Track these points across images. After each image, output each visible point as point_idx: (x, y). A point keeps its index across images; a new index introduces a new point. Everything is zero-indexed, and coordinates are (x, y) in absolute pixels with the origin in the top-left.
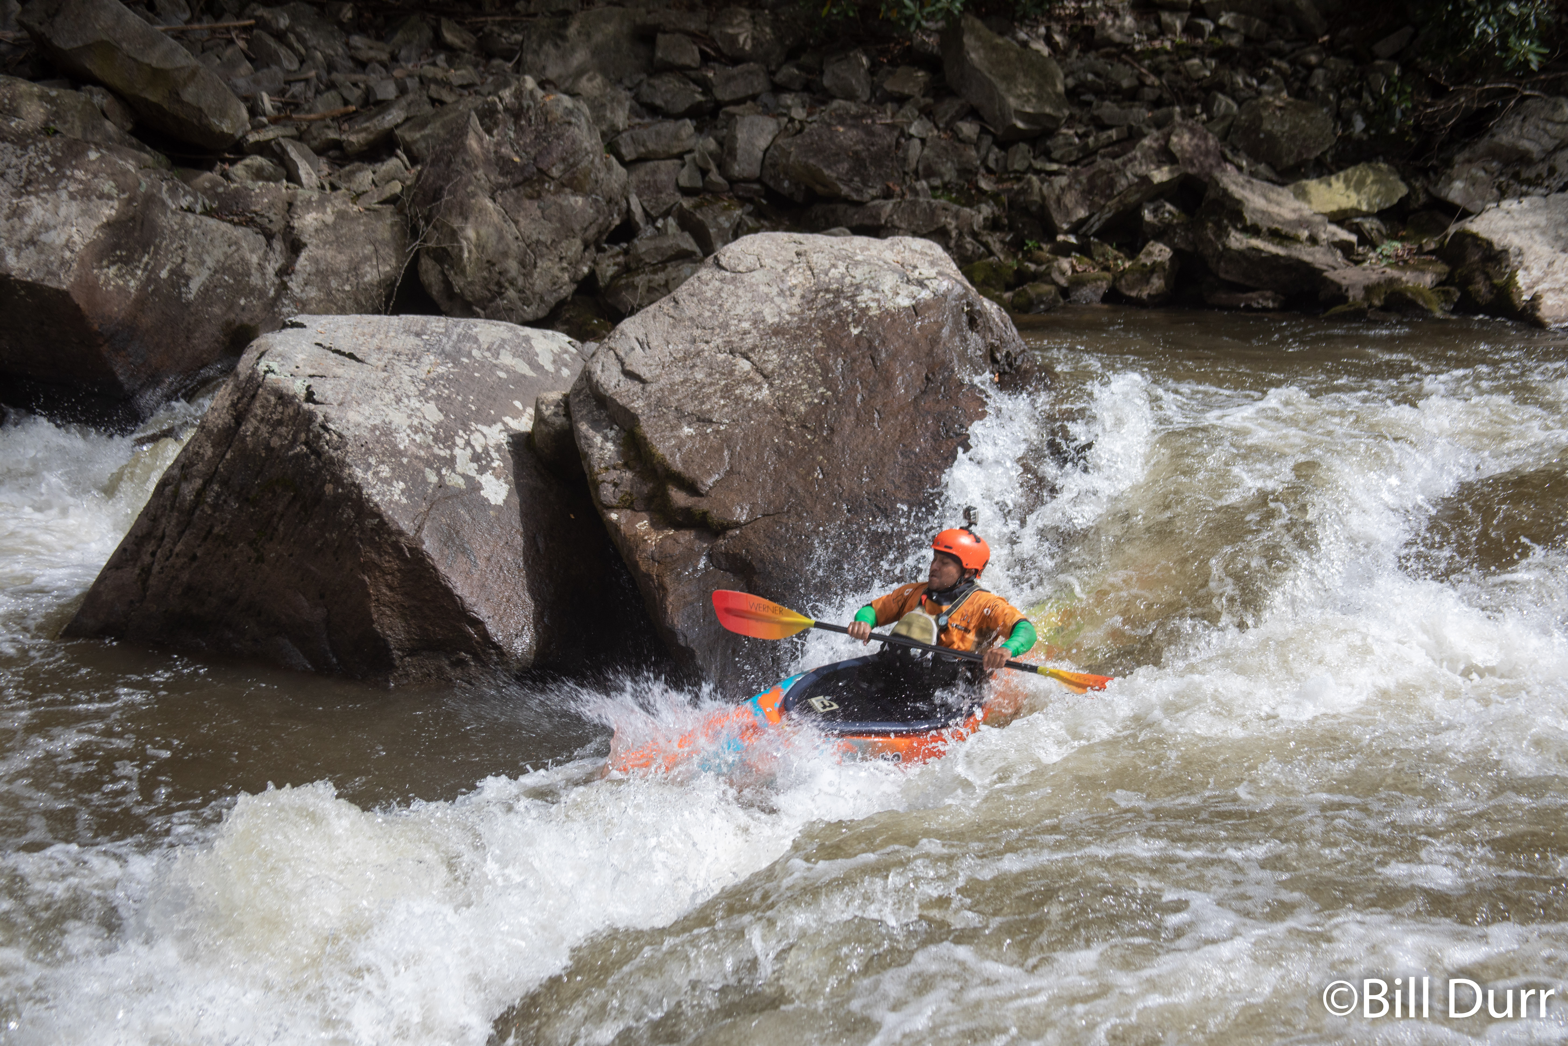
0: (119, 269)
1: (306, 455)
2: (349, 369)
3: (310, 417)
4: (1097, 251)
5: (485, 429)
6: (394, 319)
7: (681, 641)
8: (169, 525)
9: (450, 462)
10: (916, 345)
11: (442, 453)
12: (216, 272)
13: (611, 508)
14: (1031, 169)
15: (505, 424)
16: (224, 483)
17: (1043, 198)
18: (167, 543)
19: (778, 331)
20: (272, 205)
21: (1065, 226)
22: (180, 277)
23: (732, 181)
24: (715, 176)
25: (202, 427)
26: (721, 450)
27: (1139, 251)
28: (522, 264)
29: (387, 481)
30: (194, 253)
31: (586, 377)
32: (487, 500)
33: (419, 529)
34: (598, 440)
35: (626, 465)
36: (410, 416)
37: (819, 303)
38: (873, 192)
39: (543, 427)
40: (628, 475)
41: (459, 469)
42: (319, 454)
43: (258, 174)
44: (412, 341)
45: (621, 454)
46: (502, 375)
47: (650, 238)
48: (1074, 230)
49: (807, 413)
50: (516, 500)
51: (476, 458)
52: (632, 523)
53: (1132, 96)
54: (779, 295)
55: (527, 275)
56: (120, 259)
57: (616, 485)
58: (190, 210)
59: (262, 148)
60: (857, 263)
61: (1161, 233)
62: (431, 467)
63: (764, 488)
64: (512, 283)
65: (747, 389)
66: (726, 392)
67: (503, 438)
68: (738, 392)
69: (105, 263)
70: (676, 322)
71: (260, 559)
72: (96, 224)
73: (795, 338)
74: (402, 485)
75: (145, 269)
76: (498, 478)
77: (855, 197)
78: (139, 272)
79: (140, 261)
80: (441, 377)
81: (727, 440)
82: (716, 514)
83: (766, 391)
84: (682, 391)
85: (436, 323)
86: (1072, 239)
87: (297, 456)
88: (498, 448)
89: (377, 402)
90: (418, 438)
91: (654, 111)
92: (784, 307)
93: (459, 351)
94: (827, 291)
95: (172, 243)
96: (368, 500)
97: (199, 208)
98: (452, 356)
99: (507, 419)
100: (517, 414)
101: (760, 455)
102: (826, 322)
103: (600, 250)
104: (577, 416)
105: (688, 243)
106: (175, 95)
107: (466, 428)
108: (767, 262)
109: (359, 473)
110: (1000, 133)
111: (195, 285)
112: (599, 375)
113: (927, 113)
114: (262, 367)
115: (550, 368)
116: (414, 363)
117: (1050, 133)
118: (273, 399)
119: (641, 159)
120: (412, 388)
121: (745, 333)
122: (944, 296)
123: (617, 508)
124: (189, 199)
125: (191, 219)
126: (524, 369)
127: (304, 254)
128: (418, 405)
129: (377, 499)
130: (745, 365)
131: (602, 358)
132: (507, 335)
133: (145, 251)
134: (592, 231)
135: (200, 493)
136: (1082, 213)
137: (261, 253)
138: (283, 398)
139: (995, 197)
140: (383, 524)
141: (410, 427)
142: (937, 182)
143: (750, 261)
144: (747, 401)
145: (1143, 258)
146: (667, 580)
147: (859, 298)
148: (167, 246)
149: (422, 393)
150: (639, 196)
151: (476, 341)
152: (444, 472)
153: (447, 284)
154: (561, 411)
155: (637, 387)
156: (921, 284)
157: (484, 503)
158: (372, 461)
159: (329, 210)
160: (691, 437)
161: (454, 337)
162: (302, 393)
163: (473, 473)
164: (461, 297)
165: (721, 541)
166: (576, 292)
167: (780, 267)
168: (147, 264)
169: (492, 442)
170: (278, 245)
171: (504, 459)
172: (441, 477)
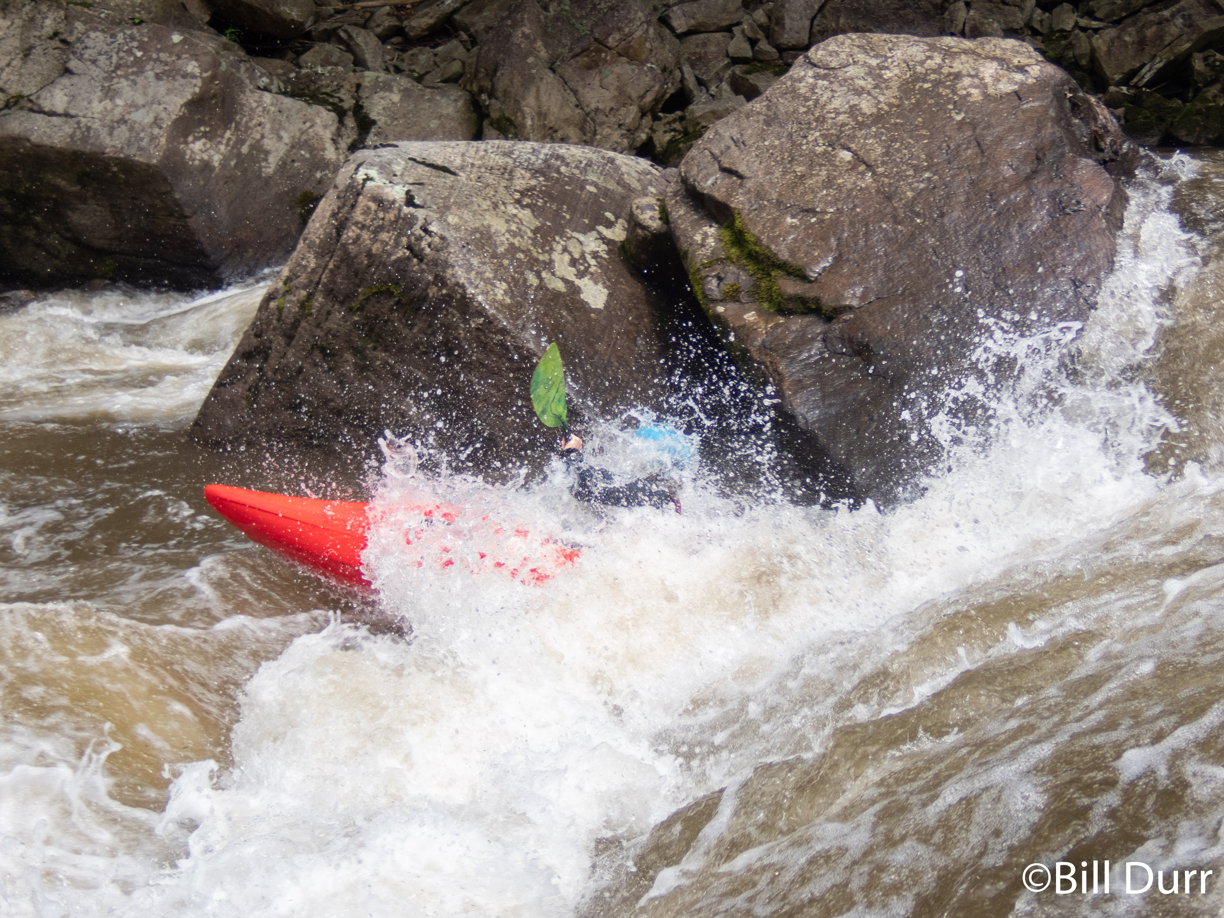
0: (204, 144)
1: (408, 259)
2: (445, 180)
3: (411, 220)
5: (581, 237)
8: (274, 338)
9: (549, 265)
11: (541, 258)
12: (293, 147)
13: (715, 301)
14: (1077, 27)
15: (599, 233)
16: (328, 293)
17: (1093, 52)
19: (876, 120)
20: (341, 86)
21: (1117, 77)
22: (259, 152)
23: (781, 50)
24: (764, 45)
26: (826, 239)
27: (1194, 98)
29: (489, 282)
30: (272, 129)
32: (587, 303)
34: (698, 238)
35: (731, 259)
36: (507, 221)
37: (917, 93)
39: (639, 231)
40: (734, 267)
41: (558, 273)
42: (421, 256)
43: (327, 60)
44: (502, 159)
46: (592, 189)
47: (705, 103)
48: (1126, 81)
49: (914, 198)
50: (615, 304)
51: (573, 262)
52: (739, 314)
54: (875, 88)
56: (205, 135)
57: (720, 279)
58: (266, 89)
59: (330, 36)
62: (531, 270)
63: (875, 271)
65: (849, 179)
66: (828, 183)
67: (599, 246)
68: (840, 181)
69: (190, 138)
70: (771, 119)
72: (182, 101)
73: (895, 126)
74: (504, 285)
75: (227, 145)
76: (596, 283)
78: (222, 147)
79: (222, 136)
80: (533, 188)
81: (833, 228)
82: (828, 300)
83: (869, 179)
84: (782, 184)
86: (1125, 90)
87: (399, 260)
88: (595, 255)
89: (475, 207)
90: (517, 242)
92: (882, 98)
93: (549, 167)
94: (925, 81)
95: (251, 119)
96: (472, 299)
97: (274, 88)
98: (542, 172)
100: (609, 225)
101: (867, 240)
102: (926, 110)
103: (656, 118)
107: (562, 234)
108: (860, 57)
109: (461, 273)
111: (273, 160)
114: (361, 176)
115: (636, 184)
116: (506, 176)
118: (373, 206)
119: (692, 32)
120: (508, 197)
121: (843, 125)
122: (1047, 81)
123: (721, 301)
124: (265, 80)
125: (267, 98)
126: (612, 185)
128: (515, 211)
129: (480, 298)
130: (846, 156)
131: (697, 158)
132: (593, 157)
133: (226, 128)
135: (303, 305)
136: (1133, 64)
137: (333, 128)
138: (384, 204)
140: (485, 322)
141: (509, 231)
143: (842, 57)
144: (851, 190)
147: (959, 86)
148: (247, 122)
149: (518, 202)
150: (692, 66)
151: (563, 159)
152: (544, 274)
154: (657, 214)
155: (735, 183)
156: (1022, 70)
157: (583, 308)
158: (475, 261)
159: (395, 89)
160: (794, 227)
161: (542, 156)
162: (402, 198)
163: (572, 277)
165: (835, 325)
167: (874, 62)
168: (229, 139)
169: (588, 249)
170: (350, 122)
171: (600, 265)
172: (541, 279)
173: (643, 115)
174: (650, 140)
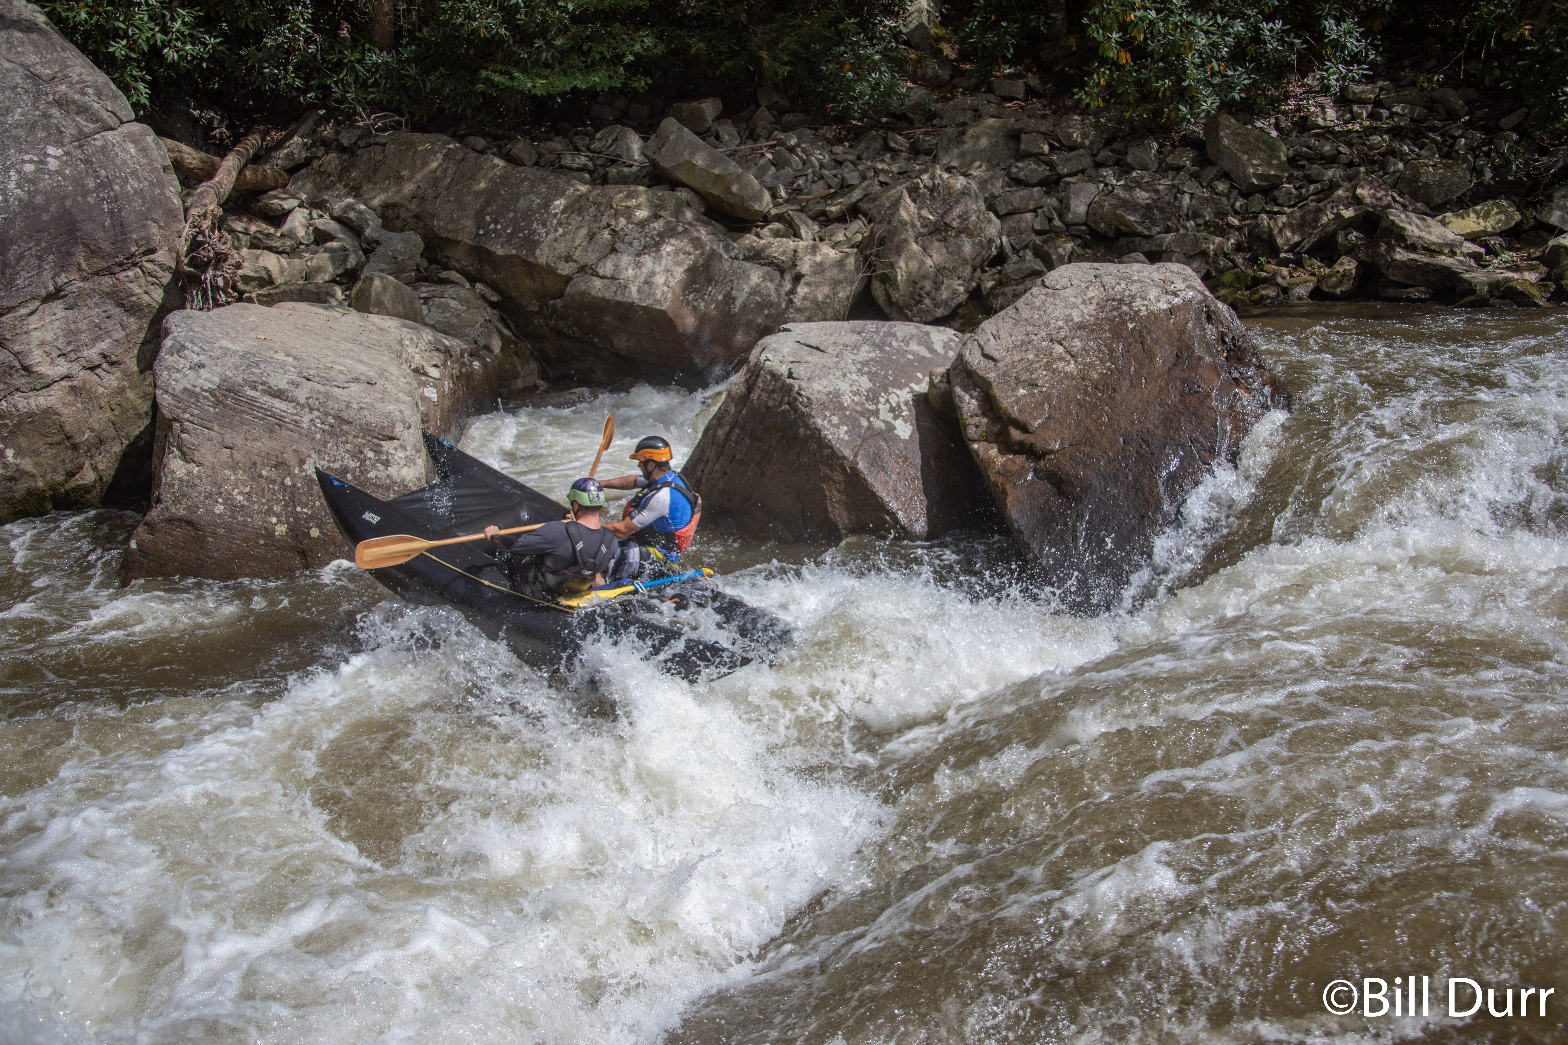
0: (695, 296)
2: (815, 358)
3: (790, 388)
4: (1307, 263)
5: (898, 392)
6: (846, 324)
7: (1016, 526)
8: (711, 453)
9: (876, 413)
10: (1170, 334)
11: (871, 408)
12: (751, 295)
13: (974, 441)
14: (1263, 211)
15: (911, 388)
16: (742, 428)
17: (1271, 230)
18: (710, 464)
19: (1081, 326)
20: (784, 253)
21: (1285, 248)
22: (729, 299)
23: (1068, 225)
24: (1057, 222)
25: (729, 395)
26: (1042, 404)
27: (1334, 262)
28: (935, 282)
29: (836, 426)
30: (738, 284)
31: (960, 357)
32: (898, 436)
33: (856, 456)
34: (967, 398)
35: (984, 414)
36: (851, 385)
37: (1108, 308)
38: (1158, 229)
39: (934, 390)
40: (985, 420)
41: (881, 417)
42: (796, 410)
43: (777, 234)
44: (856, 337)
45: (980, 407)
46: (910, 357)
47: (1015, 263)
48: (1291, 249)
49: (1098, 379)
50: (917, 436)
51: (892, 410)
52: (986, 451)
53: (1332, 160)
54: (1082, 303)
55: (938, 289)
56: (696, 290)
57: (977, 426)
58: (736, 258)
59: (779, 218)
60: (1133, 282)
61: (1350, 251)
62: (864, 417)
63: (1070, 428)
64: (928, 294)
65: (1060, 365)
66: (1047, 367)
67: (909, 397)
68: (1055, 366)
69: (687, 293)
70: (1017, 322)
71: (763, 474)
72: (682, 270)
73: (1092, 331)
74: (845, 428)
75: (709, 295)
76: (906, 422)
77: (1146, 232)
78: (706, 297)
79: (706, 290)
80: (872, 359)
81: (1047, 398)
82: (1039, 446)
83: (1072, 366)
84: (1019, 366)
85: (871, 325)
86: (1291, 256)
87: (783, 411)
88: (906, 403)
89: (831, 377)
90: (856, 399)
91: (1018, 182)
92: (1085, 311)
93: (884, 343)
94: (1113, 300)
95: (725, 278)
96: (825, 438)
97: (741, 257)
98: (879, 347)
99: (912, 385)
100: (919, 382)
101: (1068, 407)
102: (1112, 320)
103: (984, 271)
104: (954, 382)
105: (1039, 265)
106: (728, 190)
107: (886, 391)
108: (1075, 282)
109: (819, 421)
110: (1243, 188)
111: (738, 303)
112: (967, 356)
113: (1195, 176)
114: (763, 358)
115: (941, 351)
116: (855, 352)
117: (1276, 187)
118: (769, 377)
119: (1010, 214)
120: (853, 367)
121: (1060, 328)
122: (1190, 301)
123: (978, 441)
124: (736, 251)
125: (736, 264)
126: (925, 353)
127: (803, 281)
128: (857, 378)
129: (830, 437)
130: (1059, 349)
131: (969, 346)
132: (915, 331)
133: (710, 284)
134: (979, 259)
135: (728, 435)
136: (1297, 238)
137: (777, 282)
138: (775, 376)
139: (1239, 229)
140: (833, 452)
141: (851, 392)
142: (1201, 221)
143: (1064, 282)
144: (1061, 372)
145: (1337, 267)
146: (1008, 487)
147: (1134, 304)
148: (722, 281)
149: (859, 370)
150: (1008, 236)
151: (895, 335)
152: (872, 419)
153: (888, 297)
154: (945, 380)
155: (991, 364)
156: (1175, 294)
157: (897, 439)
158: (828, 414)
160: (1024, 396)
161: (882, 334)
162: (786, 373)
163: (890, 420)
164: (897, 303)
165: (1042, 463)
166: (969, 298)
167: (1084, 286)
168: (711, 292)
169: (902, 400)
170: (788, 277)
171: (909, 410)
172: (870, 422)
173: (974, 269)
174: (979, 286)
